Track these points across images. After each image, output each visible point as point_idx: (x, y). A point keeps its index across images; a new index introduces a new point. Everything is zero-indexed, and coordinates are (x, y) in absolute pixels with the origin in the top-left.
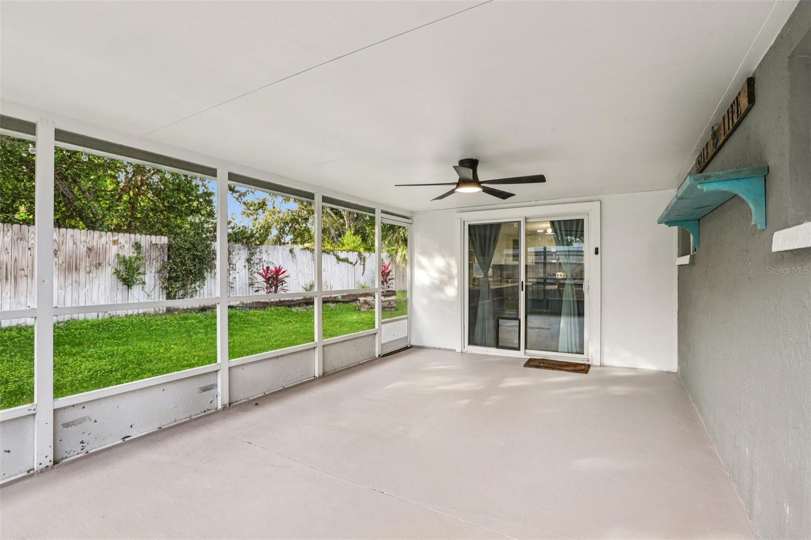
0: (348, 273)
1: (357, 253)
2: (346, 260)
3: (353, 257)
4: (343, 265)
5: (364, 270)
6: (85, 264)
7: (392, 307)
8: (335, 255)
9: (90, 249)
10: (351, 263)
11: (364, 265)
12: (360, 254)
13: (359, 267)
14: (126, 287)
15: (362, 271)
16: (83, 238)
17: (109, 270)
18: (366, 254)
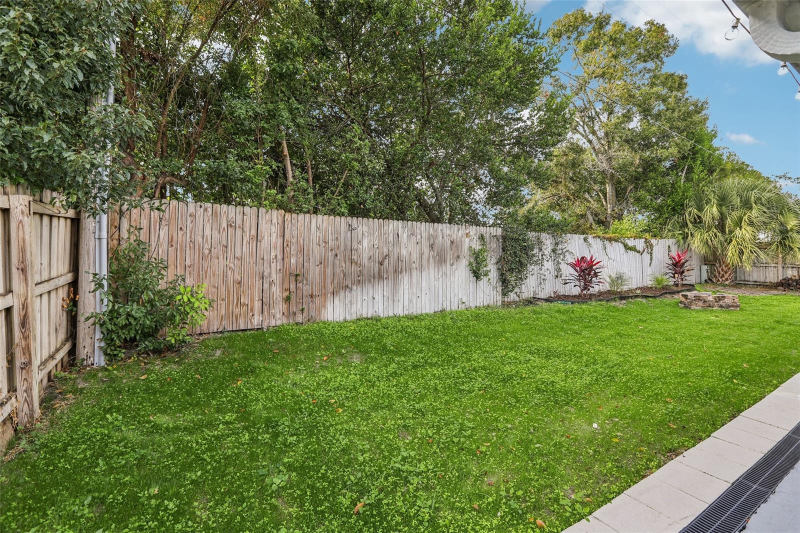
0: (636, 263)
1: (644, 240)
2: (633, 249)
3: (640, 244)
4: (631, 253)
5: (651, 260)
6: (449, 256)
7: (737, 306)
8: (623, 243)
9: (452, 242)
10: (639, 252)
11: (651, 254)
12: (646, 241)
13: (646, 256)
14: (475, 278)
15: (649, 261)
16: (448, 232)
17: (464, 262)
18: (654, 241)
